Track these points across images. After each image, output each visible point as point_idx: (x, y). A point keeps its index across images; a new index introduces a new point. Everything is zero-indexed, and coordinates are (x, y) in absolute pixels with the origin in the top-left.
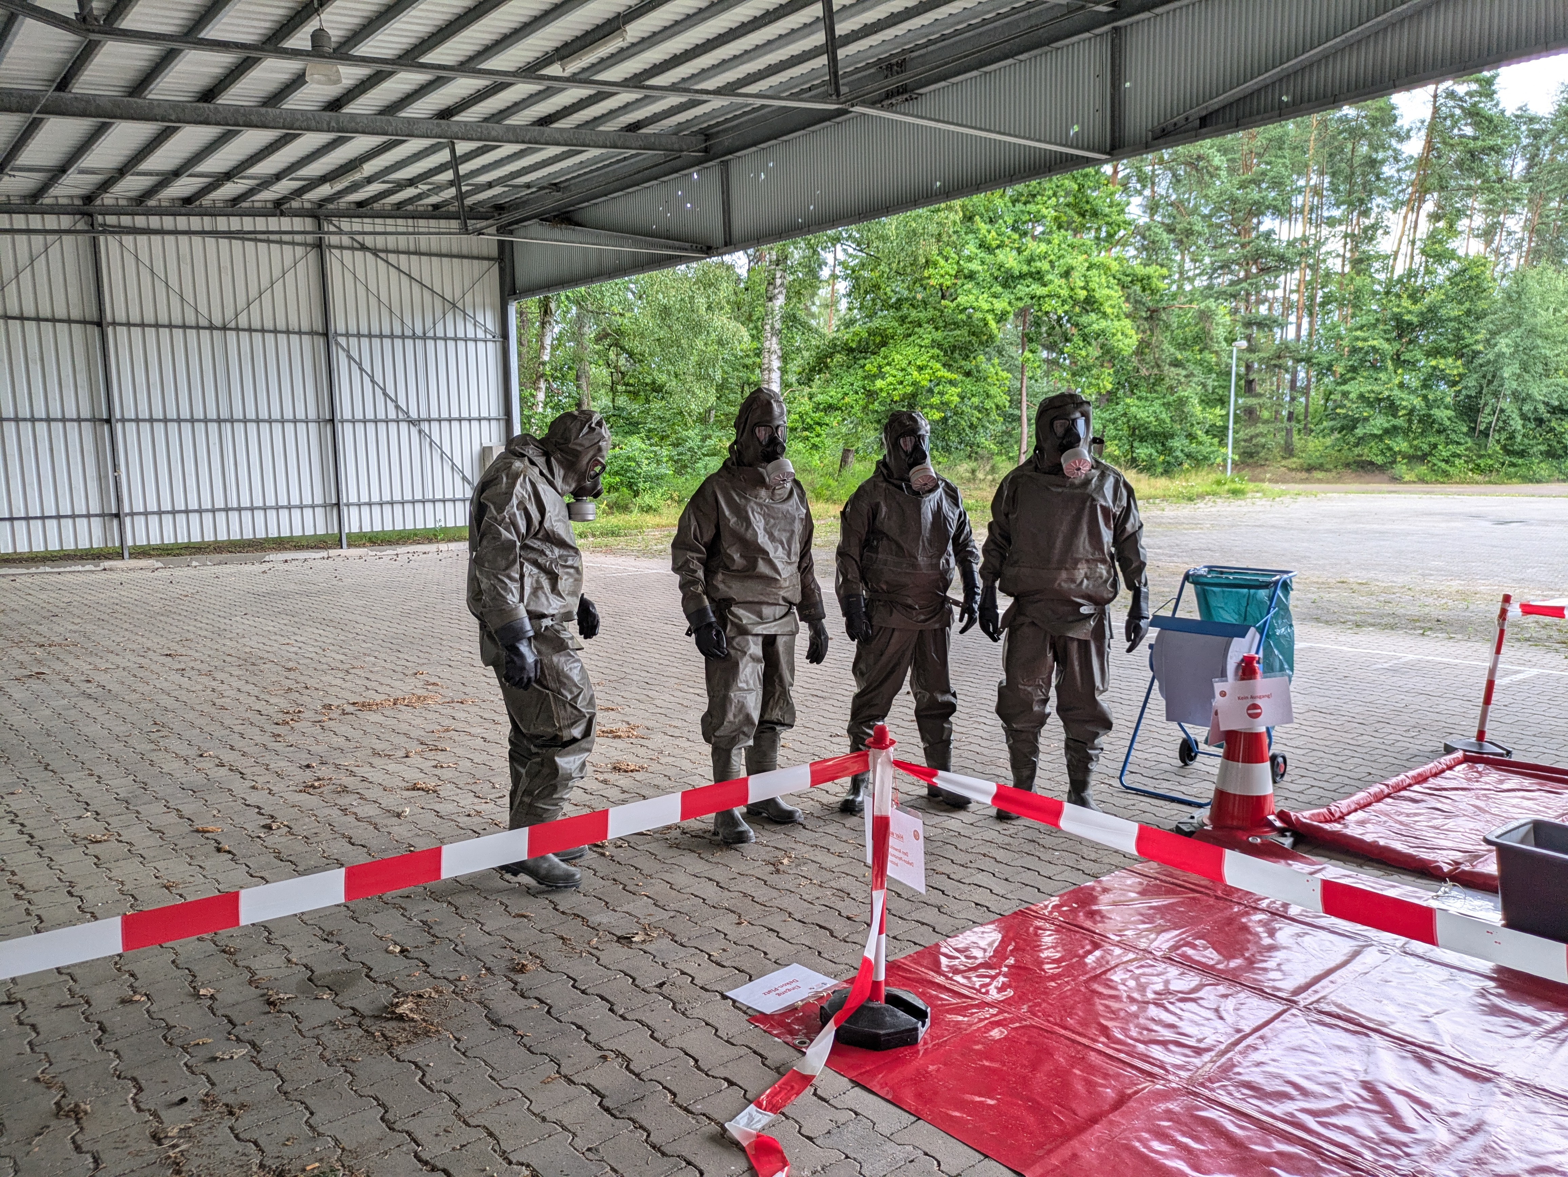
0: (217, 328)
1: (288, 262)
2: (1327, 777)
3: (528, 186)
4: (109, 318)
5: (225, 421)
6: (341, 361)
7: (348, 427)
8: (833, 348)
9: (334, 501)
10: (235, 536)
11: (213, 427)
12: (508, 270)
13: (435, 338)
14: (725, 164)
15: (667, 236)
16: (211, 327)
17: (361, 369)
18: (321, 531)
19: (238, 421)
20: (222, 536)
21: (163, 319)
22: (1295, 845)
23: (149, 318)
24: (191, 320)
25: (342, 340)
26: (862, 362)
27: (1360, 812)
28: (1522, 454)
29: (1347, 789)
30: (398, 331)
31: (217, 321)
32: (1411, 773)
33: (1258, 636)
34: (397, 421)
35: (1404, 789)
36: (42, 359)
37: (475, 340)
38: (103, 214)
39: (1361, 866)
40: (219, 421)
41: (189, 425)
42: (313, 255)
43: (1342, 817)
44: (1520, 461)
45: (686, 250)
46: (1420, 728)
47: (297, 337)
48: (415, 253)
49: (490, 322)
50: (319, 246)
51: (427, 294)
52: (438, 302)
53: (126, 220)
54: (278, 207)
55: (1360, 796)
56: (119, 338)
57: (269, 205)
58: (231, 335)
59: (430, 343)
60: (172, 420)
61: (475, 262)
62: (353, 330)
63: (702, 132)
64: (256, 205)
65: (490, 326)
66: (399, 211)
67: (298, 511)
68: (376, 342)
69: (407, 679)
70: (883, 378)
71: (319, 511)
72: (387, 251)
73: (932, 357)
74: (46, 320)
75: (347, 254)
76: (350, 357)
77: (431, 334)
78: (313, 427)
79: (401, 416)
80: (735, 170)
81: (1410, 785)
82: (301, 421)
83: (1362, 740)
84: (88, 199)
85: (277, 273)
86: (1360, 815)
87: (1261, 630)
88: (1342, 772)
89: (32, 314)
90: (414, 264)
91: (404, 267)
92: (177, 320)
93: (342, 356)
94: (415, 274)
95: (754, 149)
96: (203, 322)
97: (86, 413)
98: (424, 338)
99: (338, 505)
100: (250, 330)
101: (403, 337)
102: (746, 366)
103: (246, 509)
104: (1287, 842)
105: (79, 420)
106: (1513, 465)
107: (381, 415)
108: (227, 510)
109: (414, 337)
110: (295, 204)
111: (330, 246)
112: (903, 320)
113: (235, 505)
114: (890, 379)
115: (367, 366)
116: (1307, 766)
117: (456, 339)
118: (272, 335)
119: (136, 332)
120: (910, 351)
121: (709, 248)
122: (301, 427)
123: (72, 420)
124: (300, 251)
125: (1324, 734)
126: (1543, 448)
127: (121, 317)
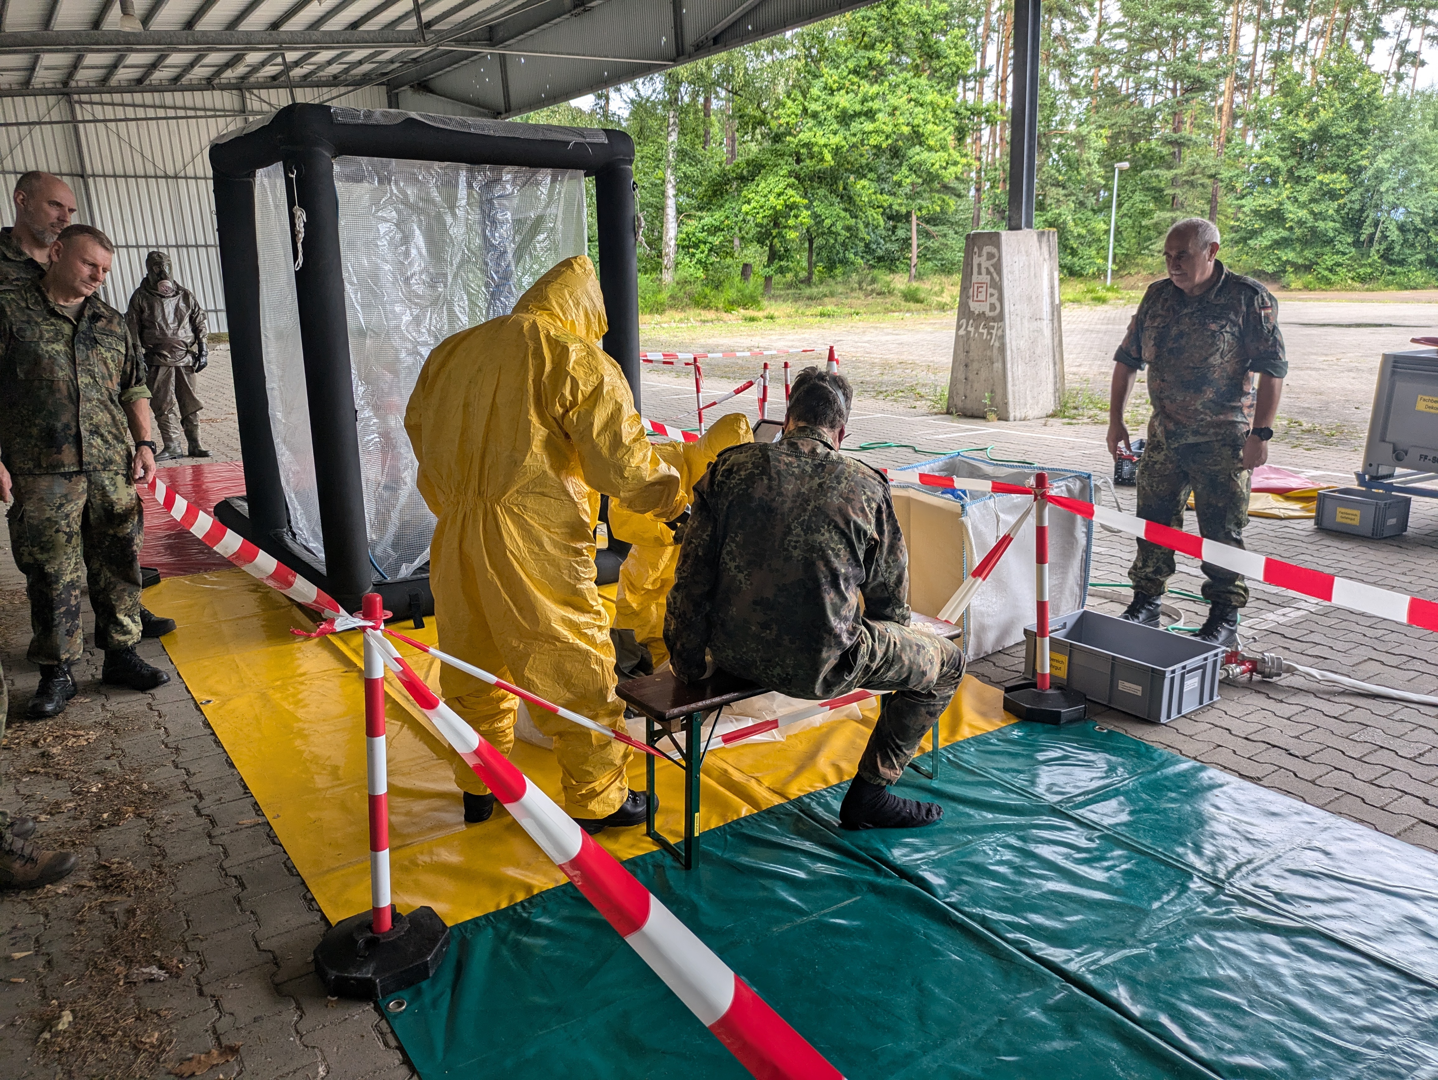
0: (171, 177)
1: (221, 125)
4: (89, 171)
5: (182, 246)
15: (478, 104)
16: (166, 177)
19: (192, 246)
21: (130, 171)
23: (119, 171)
24: (150, 171)
28: (1401, 263)
31: (170, 172)
38: (79, 93)
42: (240, 119)
44: (1399, 270)
50: (244, 112)
53: (96, 97)
54: (209, 84)
56: (98, 186)
57: (201, 83)
58: (182, 182)
64: (193, 82)
84: (65, 84)
85: (213, 133)
92: (140, 171)
96: (160, 173)
100: (196, 178)
106: (1393, 273)
110: (219, 82)
111: (253, 112)
119: (111, 181)
120: (772, 180)
121: (498, 114)
124: (230, 116)
126: (1422, 256)
127: (98, 170)
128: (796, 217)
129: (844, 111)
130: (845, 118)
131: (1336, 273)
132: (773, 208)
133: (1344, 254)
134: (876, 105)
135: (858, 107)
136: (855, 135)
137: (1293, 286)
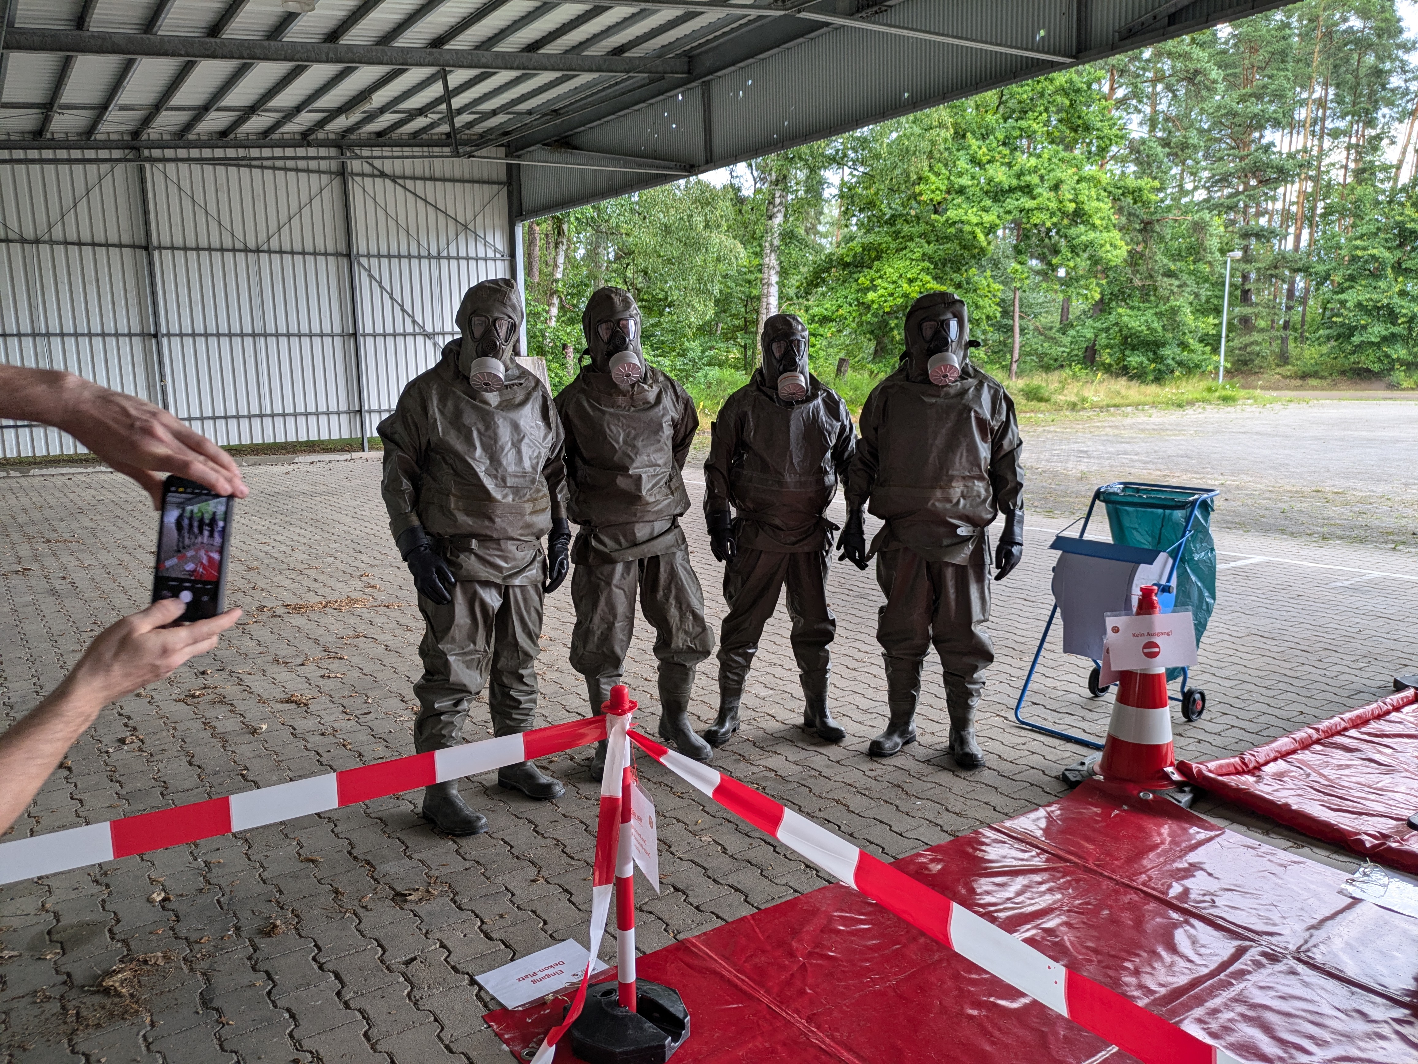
0: (251, 251)
1: (315, 189)
2: (1251, 715)
3: (530, 112)
4: (155, 242)
5: (259, 335)
6: (363, 280)
7: (370, 340)
8: (830, 263)
9: (357, 408)
10: (269, 439)
11: (249, 341)
12: (515, 193)
13: (449, 258)
14: (707, 85)
15: (654, 156)
16: (246, 250)
17: (381, 287)
18: (345, 435)
19: (271, 335)
20: (258, 440)
21: (203, 243)
22: (1193, 804)
23: (191, 242)
24: (228, 243)
25: (364, 261)
26: (855, 276)
27: (1280, 762)
29: (1271, 732)
30: (414, 252)
31: (251, 244)
32: (1347, 716)
33: (1171, 561)
34: (414, 335)
35: (1339, 733)
36: (97, 281)
37: (486, 259)
38: (150, 148)
39: (1267, 833)
40: (254, 335)
41: (227, 339)
42: (337, 182)
43: (1258, 767)
45: (670, 168)
46: (1371, 658)
47: (323, 258)
48: (430, 179)
49: (500, 242)
50: (342, 174)
51: (441, 217)
52: (451, 224)
53: (169, 153)
54: (305, 138)
55: (1284, 743)
56: (164, 260)
57: (297, 137)
58: (264, 257)
59: (444, 263)
60: (212, 335)
61: (486, 186)
62: (374, 251)
63: (685, 54)
64: (286, 136)
65: (499, 246)
66: (416, 139)
67: (325, 417)
68: (395, 262)
69: (352, 582)
70: (875, 291)
71: (344, 418)
72: (404, 177)
73: (922, 270)
74: (101, 245)
75: (368, 180)
76: (371, 276)
77: (445, 254)
78: (338, 340)
79: (417, 330)
80: (716, 90)
81: (1346, 729)
82: (328, 335)
83: (1299, 673)
84: (136, 134)
85: (305, 199)
86: (1281, 765)
87: (1174, 555)
88: (1270, 710)
89: (89, 240)
90: (429, 189)
91: (420, 192)
92: (215, 243)
93: (364, 275)
94: (430, 199)
95: (732, 68)
96: (239, 245)
97: (136, 329)
98: (439, 257)
99: (360, 411)
100: (281, 252)
101: (419, 257)
102: (749, 282)
103: (279, 415)
104: (1184, 799)
105: (130, 335)
107: (400, 330)
108: (261, 416)
109: (429, 257)
110: (321, 135)
111: (352, 174)
112: (896, 235)
113: (269, 412)
114: (881, 292)
115: (386, 285)
116: (1232, 701)
117: (467, 258)
118: (301, 257)
119: (180, 255)
120: (901, 264)
121: (692, 166)
122: (328, 340)
123: (124, 335)
124: (325, 178)
125: (1260, 662)
127: (166, 241)
129: (997, 186)
130: (998, 194)
134: (1034, 179)
135: (1013, 182)
136: (1010, 212)
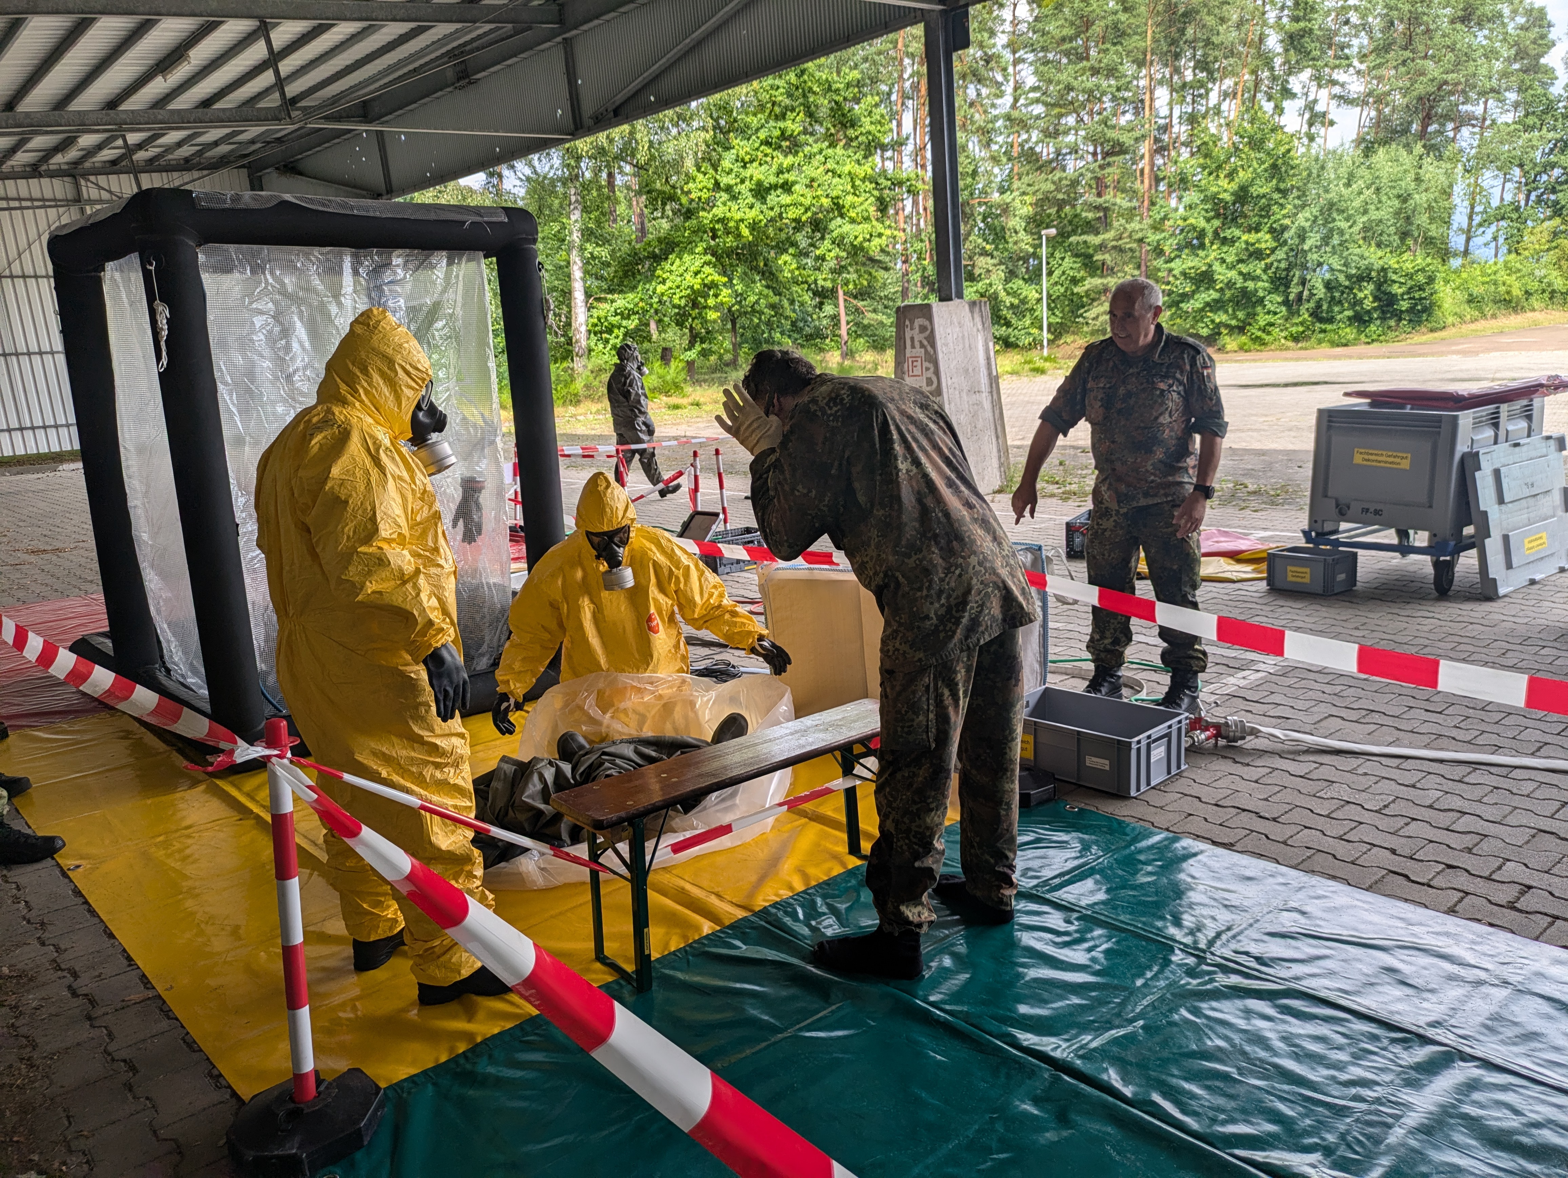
1: (52, 216)
5: (12, 354)
15: (354, 185)
19: (23, 354)
28: (1331, 320)
44: (1329, 327)
54: (35, 170)
58: (7, 282)
64: (14, 169)
100: (24, 277)
103: (39, 427)
106: (1324, 331)
110: (47, 168)
113: (28, 425)
118: (45, 280)
121: (379, 195)
126: (1349, 313)
128: (716, 296)
129: (759, 183)
130: (761, 192)
131: (1269, 333)
132: (692, 287)
133: (1275, 313)
134: (791, 177)
135: (773, 179)
136: (772, 209)
137: (1229, 347)
